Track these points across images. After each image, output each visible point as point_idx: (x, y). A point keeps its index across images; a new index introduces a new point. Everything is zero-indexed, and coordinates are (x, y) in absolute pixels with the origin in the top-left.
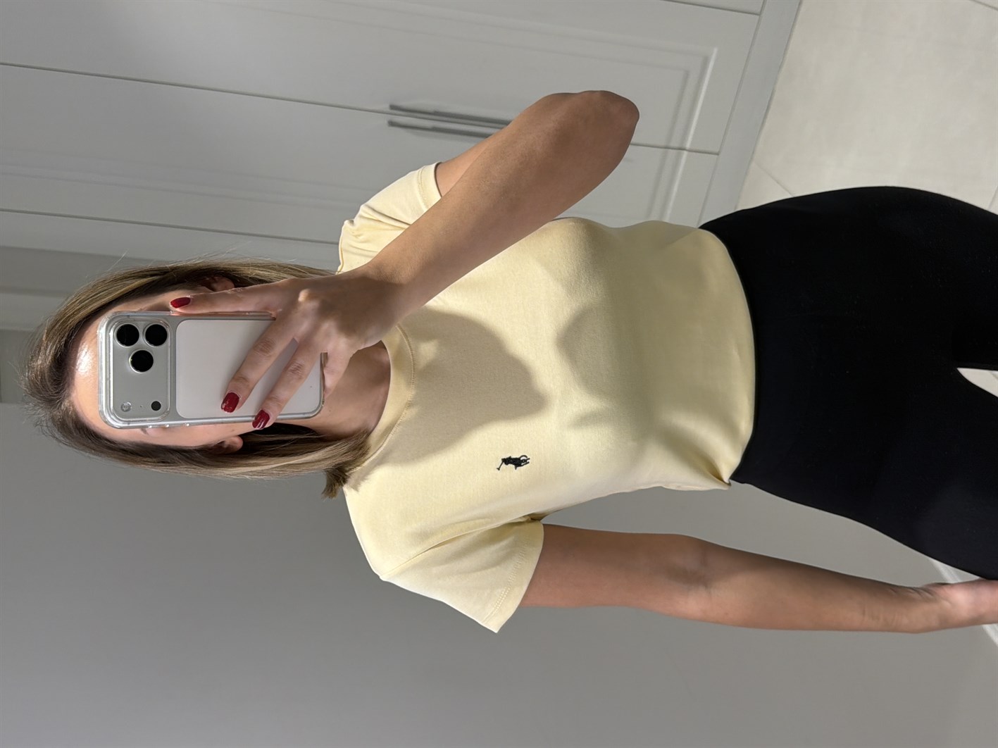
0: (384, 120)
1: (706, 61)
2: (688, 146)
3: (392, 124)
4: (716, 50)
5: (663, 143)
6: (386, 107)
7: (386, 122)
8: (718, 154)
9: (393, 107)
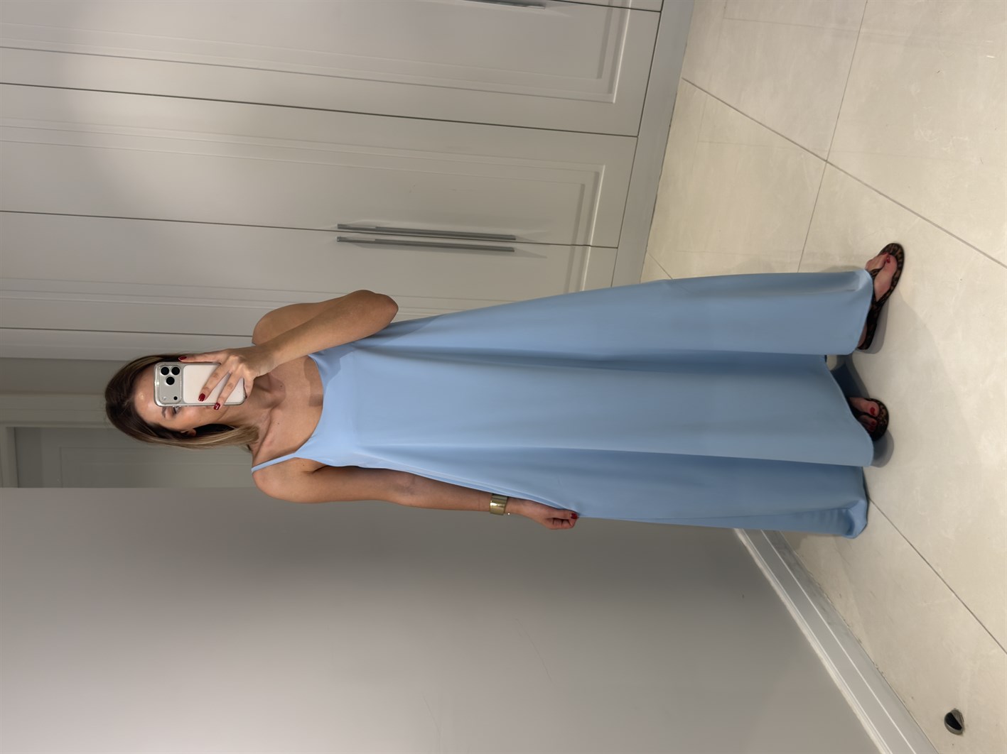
0: (335, 236)
1: (597, 175)
2: (591, 244)
3: (341, 240)
4: (604, 167)
5: (570, 244)
6: (334, 226)
7: (336, 238)
8: (617, 248)
9: (342, 227)
